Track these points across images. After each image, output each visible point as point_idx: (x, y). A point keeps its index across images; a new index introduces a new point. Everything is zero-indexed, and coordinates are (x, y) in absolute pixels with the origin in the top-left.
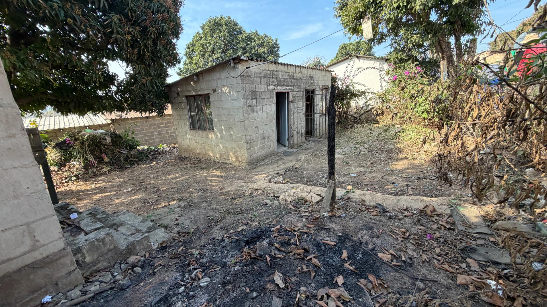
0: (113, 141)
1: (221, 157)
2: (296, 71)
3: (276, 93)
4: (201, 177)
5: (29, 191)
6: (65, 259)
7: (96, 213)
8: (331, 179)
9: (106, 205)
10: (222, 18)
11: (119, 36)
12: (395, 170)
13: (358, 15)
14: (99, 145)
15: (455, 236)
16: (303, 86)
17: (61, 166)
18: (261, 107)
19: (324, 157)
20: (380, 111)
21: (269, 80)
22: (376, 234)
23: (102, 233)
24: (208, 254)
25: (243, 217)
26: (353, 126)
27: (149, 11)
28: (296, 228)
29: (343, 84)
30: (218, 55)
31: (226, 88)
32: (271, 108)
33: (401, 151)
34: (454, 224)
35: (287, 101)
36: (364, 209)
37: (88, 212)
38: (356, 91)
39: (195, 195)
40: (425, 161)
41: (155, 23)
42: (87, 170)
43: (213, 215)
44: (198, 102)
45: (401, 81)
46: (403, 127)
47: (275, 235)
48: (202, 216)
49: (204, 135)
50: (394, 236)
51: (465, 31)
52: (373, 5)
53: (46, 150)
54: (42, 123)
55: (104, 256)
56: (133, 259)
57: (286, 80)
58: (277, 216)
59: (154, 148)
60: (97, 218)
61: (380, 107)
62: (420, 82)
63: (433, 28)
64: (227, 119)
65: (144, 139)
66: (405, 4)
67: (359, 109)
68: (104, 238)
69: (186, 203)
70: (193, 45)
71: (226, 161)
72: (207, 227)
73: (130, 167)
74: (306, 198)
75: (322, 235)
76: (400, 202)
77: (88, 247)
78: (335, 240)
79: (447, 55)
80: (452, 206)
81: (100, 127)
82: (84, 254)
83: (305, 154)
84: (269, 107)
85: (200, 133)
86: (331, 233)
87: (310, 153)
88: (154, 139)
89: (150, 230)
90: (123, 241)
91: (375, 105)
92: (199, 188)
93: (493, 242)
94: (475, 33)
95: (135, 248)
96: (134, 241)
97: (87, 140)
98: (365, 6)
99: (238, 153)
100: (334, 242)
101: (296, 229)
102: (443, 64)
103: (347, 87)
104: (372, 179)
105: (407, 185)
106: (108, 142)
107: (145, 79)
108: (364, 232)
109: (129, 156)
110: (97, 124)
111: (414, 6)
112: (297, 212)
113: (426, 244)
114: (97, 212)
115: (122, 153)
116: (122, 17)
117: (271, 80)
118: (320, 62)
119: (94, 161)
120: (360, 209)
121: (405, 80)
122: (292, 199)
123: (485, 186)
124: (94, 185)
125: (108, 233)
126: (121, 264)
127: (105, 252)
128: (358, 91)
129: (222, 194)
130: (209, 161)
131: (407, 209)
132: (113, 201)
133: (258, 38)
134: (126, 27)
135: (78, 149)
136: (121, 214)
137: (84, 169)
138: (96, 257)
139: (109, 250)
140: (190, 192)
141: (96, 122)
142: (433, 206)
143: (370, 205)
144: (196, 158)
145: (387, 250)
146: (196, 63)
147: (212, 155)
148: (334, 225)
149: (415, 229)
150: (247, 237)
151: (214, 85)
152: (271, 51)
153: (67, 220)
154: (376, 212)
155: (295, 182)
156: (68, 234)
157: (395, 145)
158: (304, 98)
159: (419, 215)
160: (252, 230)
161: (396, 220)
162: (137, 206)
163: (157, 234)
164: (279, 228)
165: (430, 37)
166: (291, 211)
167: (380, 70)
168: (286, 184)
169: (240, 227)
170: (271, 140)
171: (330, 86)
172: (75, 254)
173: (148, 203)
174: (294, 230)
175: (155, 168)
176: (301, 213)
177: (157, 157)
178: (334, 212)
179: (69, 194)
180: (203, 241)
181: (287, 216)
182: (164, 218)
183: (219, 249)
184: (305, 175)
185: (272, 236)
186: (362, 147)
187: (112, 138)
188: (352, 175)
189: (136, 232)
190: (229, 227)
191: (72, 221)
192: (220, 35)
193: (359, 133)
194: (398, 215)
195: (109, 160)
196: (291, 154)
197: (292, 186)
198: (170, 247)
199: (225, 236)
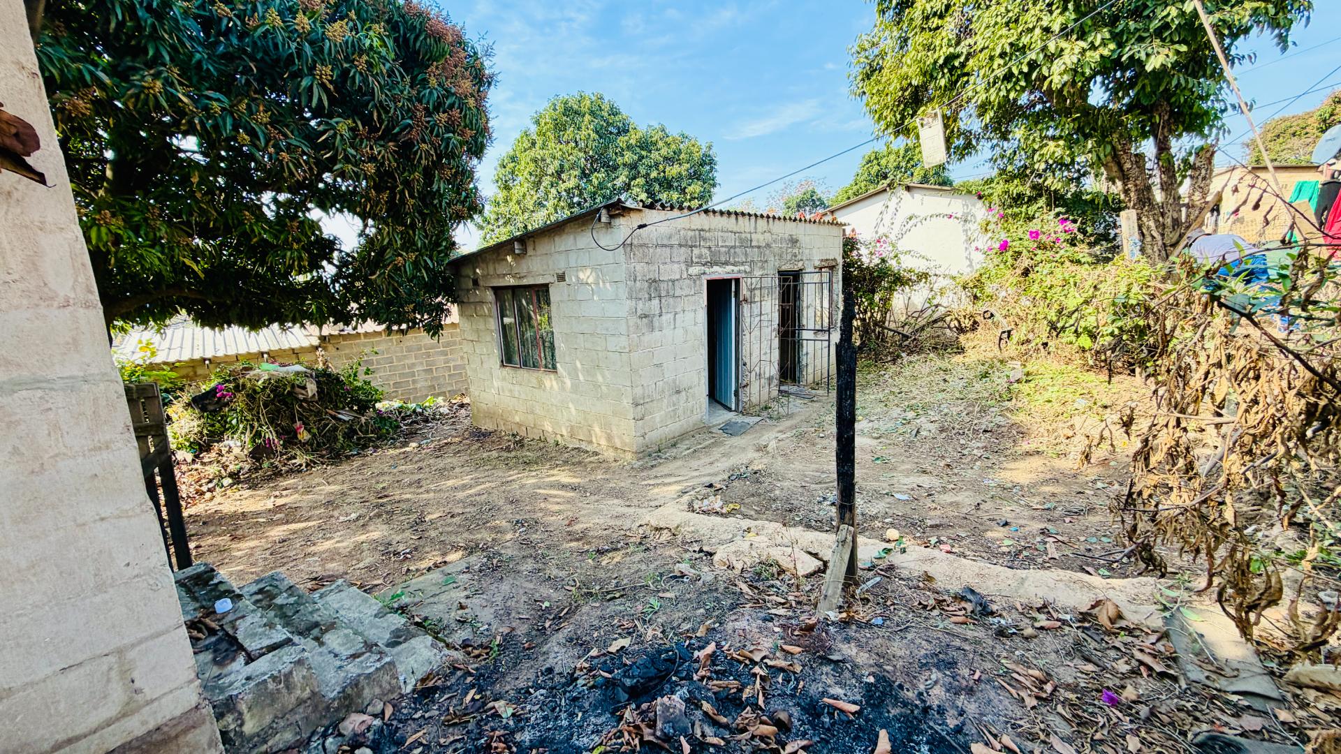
0: (320, 391)
1: (572, 435)
2: (756, 228)
3: (708, 281)
4: (522, 487)
5: (129, 572)
6: (198, 731)
7: (276, 591)
8: (846, 520)
9: (297, 554)
10: (583, 98)
11: (350, 166)
12: (1010, 485)
13: (906, 93)
14: (289, 400)
15: (1178, 697)
16: (773, 263)
17: (201, 451)
18: (671, 316)
19: (825, 442)
20: (967, 321)
21: (692, 251)
22: (965, 683)
23: (285, 659)
24: (536, 719)
25: (622, 608)
26: (899, 356)
27: (420, 107)
28: (756, 653)
29: (871, 254)
30: (571, 183)
31: (588, 272)
32: (695, 318)
33: (1024, 432)
34: (1175, 660)
35: (733, 300)
36: (932, 602)
37: (255, 588)
38: (905, 271)
39: (509, 536)
41: (432, 132)
42: (258, 460)
43: (551, 596)
44: (521, 301)
45: (1020, 253)
46: (1029, 368)
47: (702, 673)
48: (524, 598)
49: (533, 380)
50: (1013, 691)
51: (1181, 128)
52: (946, 71)
53: (170, 411)
54: (166, 344)
55: (288, 716)
56: (354, 723)
57: (732, 251)
58: (708, 615)
59: (414, 405)
60: (276, 605)
61: (968, 312)
62: (1068, 257)
63: (1097, 123)
64: (588, 345)
65: (391, 383)
66: (1025, 69)
67: (912, 314)
68: (291, 672)
69: (485, 560)
70: (513, 159)
71: (584, 446)
72: (534, 633)
73: (359, 454)
74: (781, 562)
75: (824, 677)
76: (1026, 585)
77: (250, 696)
78: (858, 697)
79: (1136, 185)
80: (1166, 609)
81: (295, 353)
82: (241, 714)
83: (779, 432)
84: (689, 316)
85: (524, 374)
86: (847, 674)
87: (791, 428)
88: (414, 382)
89: (398, 638)
90: (332, 674)
91: (955, 306)
92: (518, 517)
93: (1287, 723)
94: (1206, 131)
95: (359, 695)
96: (359, 675)
97: (265, 388)
98: (924, 74)
99: (614, 428)
100: (854, 703)
101: (757, 659)
102: (1128, 218)
103: (883, 261)
104: (949, 509)
105: (1044, 532)
106: (310, 394)
107: (401, 255)
108: (934, 677)
109: (357, 427)
110: (286, 346)
111: (1047, 74)
112: (759, 604)
113: (1101, 721)
114: (276, 587)
115: (340, 419)
116: (359, 123)
117: (696, 251)
118: (813, 193)
119: (276, 440)
120: (920, 604)
121: (1029, 252)
122: (745, 563)
123: (1259, 599)
124: (272, 499)
125: (299, 660)
126: (325, 736)
127: (291, 707)
128: (911, 271)
129: (572, 537)
130: (542, 445)
131: (1045, 606)
132: (314, 545)
133: (666, 143)
134: (366, 147)
135: (241, 411)
136: (331, 591)
137: (252, 458)
138: (268, 719)
139: (301, 702)
140: (495, 528)
141: (286, 343)
142: (1114, 604)
143: (948, 591)
144: (513, 435)
145: (995, 736)
146: (518, 203)
147: (550, 430)
148: (855, 650)
149: (1070, 672)
150: (633, 677)
151: (561, 264)
152: (695, 172)
153: (207, 615)
154: (963, 612)
155: (753, 513)
156: (207, 656)
157: (1009, 415)
158: (776, 292)
159: (1078, 628)
160: (645, 652)
161: (1017, 639)
162: (368, 561)
163: (413, 652)
164: (714, 652)
165: (1089, 146)
166: (743, 601)
167: (965, 221)
168: (731, 519)
169: (616, 639)
170: (693, 396)
171: (840, 261)
172: (220, 716)
173: (396, 554)
174: (751, 660)
175: (414, 460)
176: (769, 609)
177: (421, 429)
178: (854, 608)
179: (212, 521)
180: (523, 677)
181: (734, 614)
182: (432, 600)
183: (563, 703)
184: (777, 492)
185: (695, 678)
186: (923, 419)
187: (318, 383)
188: (897, 496)
189: (364, 650)
190: (588, 638)
191: (219, 620)
192: (578, 137)
193: (915, 378)
194: (1022, 625)
195: (309, 436)
196: (743, 430)
197: (746, 523)
198: (444, 689)
199: (579, 666)
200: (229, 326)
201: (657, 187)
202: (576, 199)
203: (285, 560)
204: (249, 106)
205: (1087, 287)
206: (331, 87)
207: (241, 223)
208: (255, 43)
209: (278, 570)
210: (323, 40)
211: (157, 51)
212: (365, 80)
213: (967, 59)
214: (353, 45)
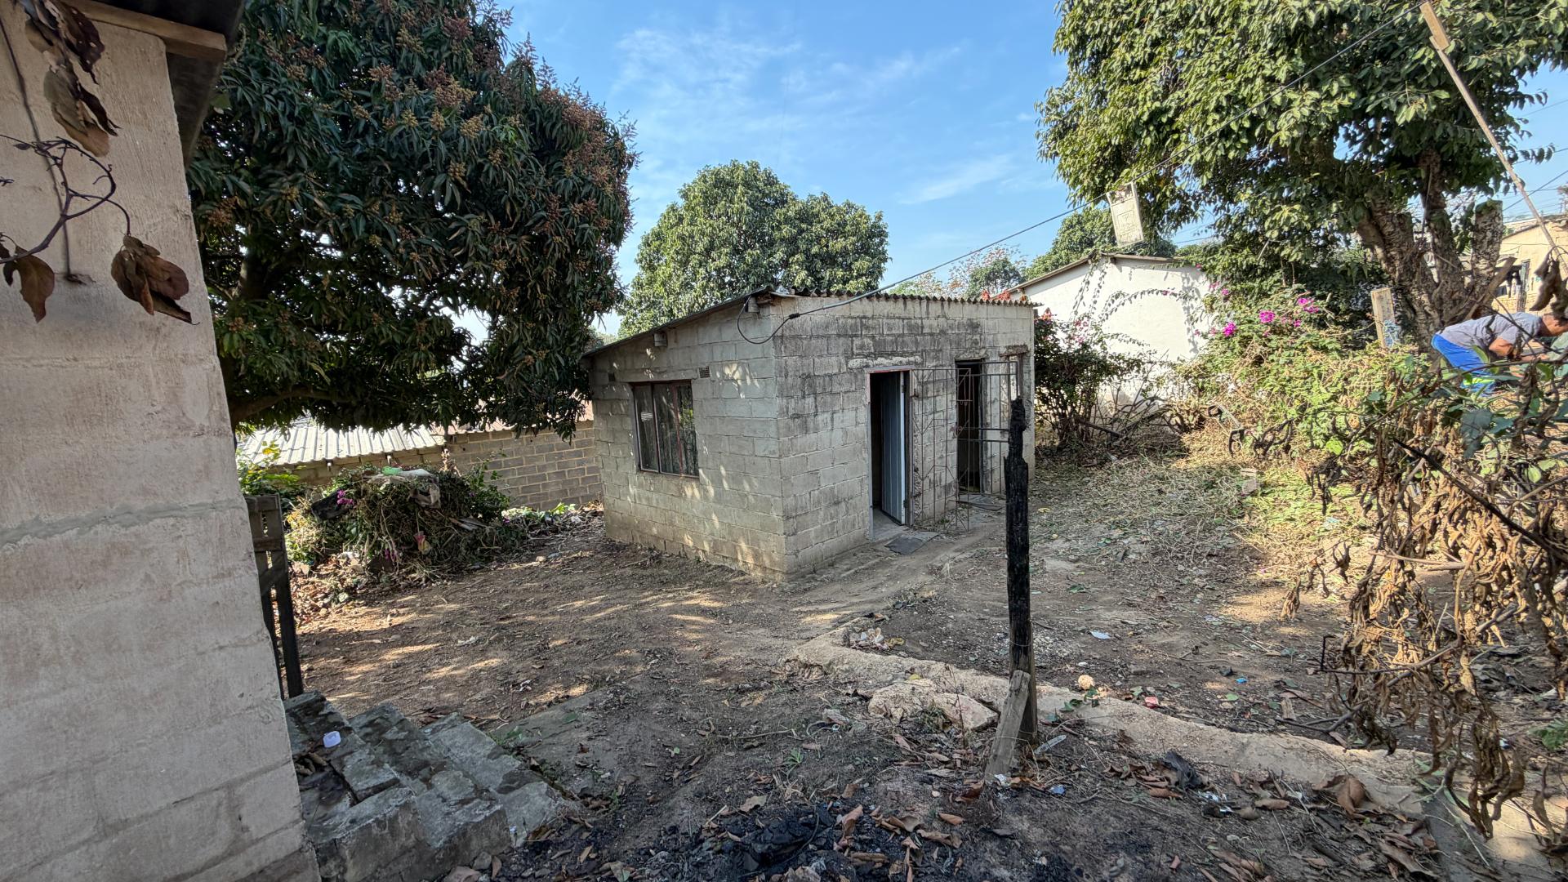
0: (444, 498)
1: (715, 550)
2: (928, 313)
3: (872, 375)
4: (657, 611)
5: (244, 703)
7: (386, 724)
8: (1021, 665)
9: (411, 682)
10: (736, 167)
11: (481, 264)
12: (1239, 624)
13: (1106, 154)
14: (410, 507)
16: (950, 352)
17: (319, 562)
18: (827, 416)
20: (1191, 417)
21: (852, 341)
22: (1159, 870)
23: (391, 801)
25: (760, 759)
26: (1107, 460)
27: (555, 198)
28: (909, 821)
29: (1070, 338)
30: (722, 262)
31: (734, 367)
32: (856, 417)
33: (1259, 558)
34: (1436, 857)
35: (902, 395)
36: (1127, 769)
37: (364, 720)
38: (1111, 357)
39: (639, 669)
40: (1343, 597)
41: (566, 223)
42: (376, 574)
43: (682, 741)
44: (661, 399)
45: (1250, 338)
46: (1267, 478)
47: (844, 842)
48: (652, 743)
49: (673, 487)
51: (1458, 182)
52: (1151, 128)
53: (289, 518)
54: (289, 445)
55: (391, 866)
56: (459, 878)
57: (900, 339)
58: (857, 773)
59: (542, 514)
60: (385, 740)
61: (1192, 406)
62: (1311, 343)
63: (1343, 182)
64: (734, 449)
65: (520, 487)
66: (1247, 124)
67: (1125, 408)
68: (396, 817)
69: (611, 696)
70: (658, 236)
71: (727, 565)
72: (660, 784)
73: (482, 568)
74: (947, 712)
75: (987, 855)
76: (1247, 752)
77: (354, 841)
79: (1401, 252)
80: (1425, 791)
81: (420, 455)
82: (343, 860)
83: (956, 551)
84: (850, 415)
85: (663, 480)
86: (1015, 853)
87: (972, 546)
88: (545, 486)
89: (511, 783)
90: (439, 820)
91: (1176, 399)
92: (650, 646)
94: (1491, 185)
95: (467, 845)
96: (467, 824)
97: (387, 494)
98: (1126, 133)
99: (762, 544)
101: (910, 828)
102: (1380, 298)
103: (1085, 346)
104: (1160, 652)
105: (1280, 686)
106: (433, 501)
107: (530, 353)
108: (1121, 862)
109: (481, 538)
110: (411, 447)
111: (1273, 130)
112: (917, 762)
114: (387, 719)
115: (463, 529)
116: (492, 218)
117: (857, 342)
118: (1006, 262)
119: (396, 552)
120: (1112, 770)
121: (1261, 337)
122: (905, 711)
123: (1496, 787)
124: (389, 618)
125: (405, 804)
127: (394, 855)
128: (1119, 357)
129: (710, 672)
130: (682, 561)
131: (1270, 780)
132: (430, 671)
133: (829, 214)
134: (498, 242)
135: (361, 519)
136: (444, 726)
137: (371, 571)
138: (371, 868)
139: (405, 850)
140: (625, 658)
141: (411, 444)
142: (1359, 780)
143: (1148, 756)
144: (650, 549)
146: (663, 284)
147: (691, 544)
148: (1026, 826)
149: (1297, 865)
150: (765, 842)
151: (704, 358)
152: (863, 246)
153: (315, 749)
154: (1166, 783)
155: (919, 650)
156: (313, 795)
157: (1239, 536)
158: (954, 386)
159: (1310, 810)
160: (782, 814)
161: (1231, 821)
162: (486, 692)
163: (526, 799)
164: (860, 818)
165: (1334, 209)
166: (899, 757)
167: (1185, 298)
168: (893, 657)
169: (750, 796)
170: (855, 507)
171: (1031, 347)
172: (323, 862)
173: (516, 685)
174: (903, 830)
175: (541, 576)
176: (928, 768)
177: (549, 540)
178: (1030, 772)
179: (328, 641)
180: (644, 835)
181: (888, 772)
182: (550, 740)
183: (686, 869)
184: (950, 625)
185: (836, 847)
186: (1131, 539)
187: (442, 488)
188: (1096, 634)
189: (473, 795)
190: (719, 793)
191: (327, 755)
192: (730, 210)
193: (1124, 487)
194: (1239, 802)
195: (430, 548)
196: (913, 549)
197: (909, 662)
198: (558, 845)
199: (706, 825)
200: (353, 428)
201: (819, 264)
202: (727, 279)
203: (397, 688)
204: (382, 207)
205: (1335, 380)
206: (464, 183)
207: (369, 324)
208: (391, 144)
209: (390, 700)
210: (458, 135)
211: (297, 156)
212: (499, 175)
213: (1177, 114)
214: (488, 139)
